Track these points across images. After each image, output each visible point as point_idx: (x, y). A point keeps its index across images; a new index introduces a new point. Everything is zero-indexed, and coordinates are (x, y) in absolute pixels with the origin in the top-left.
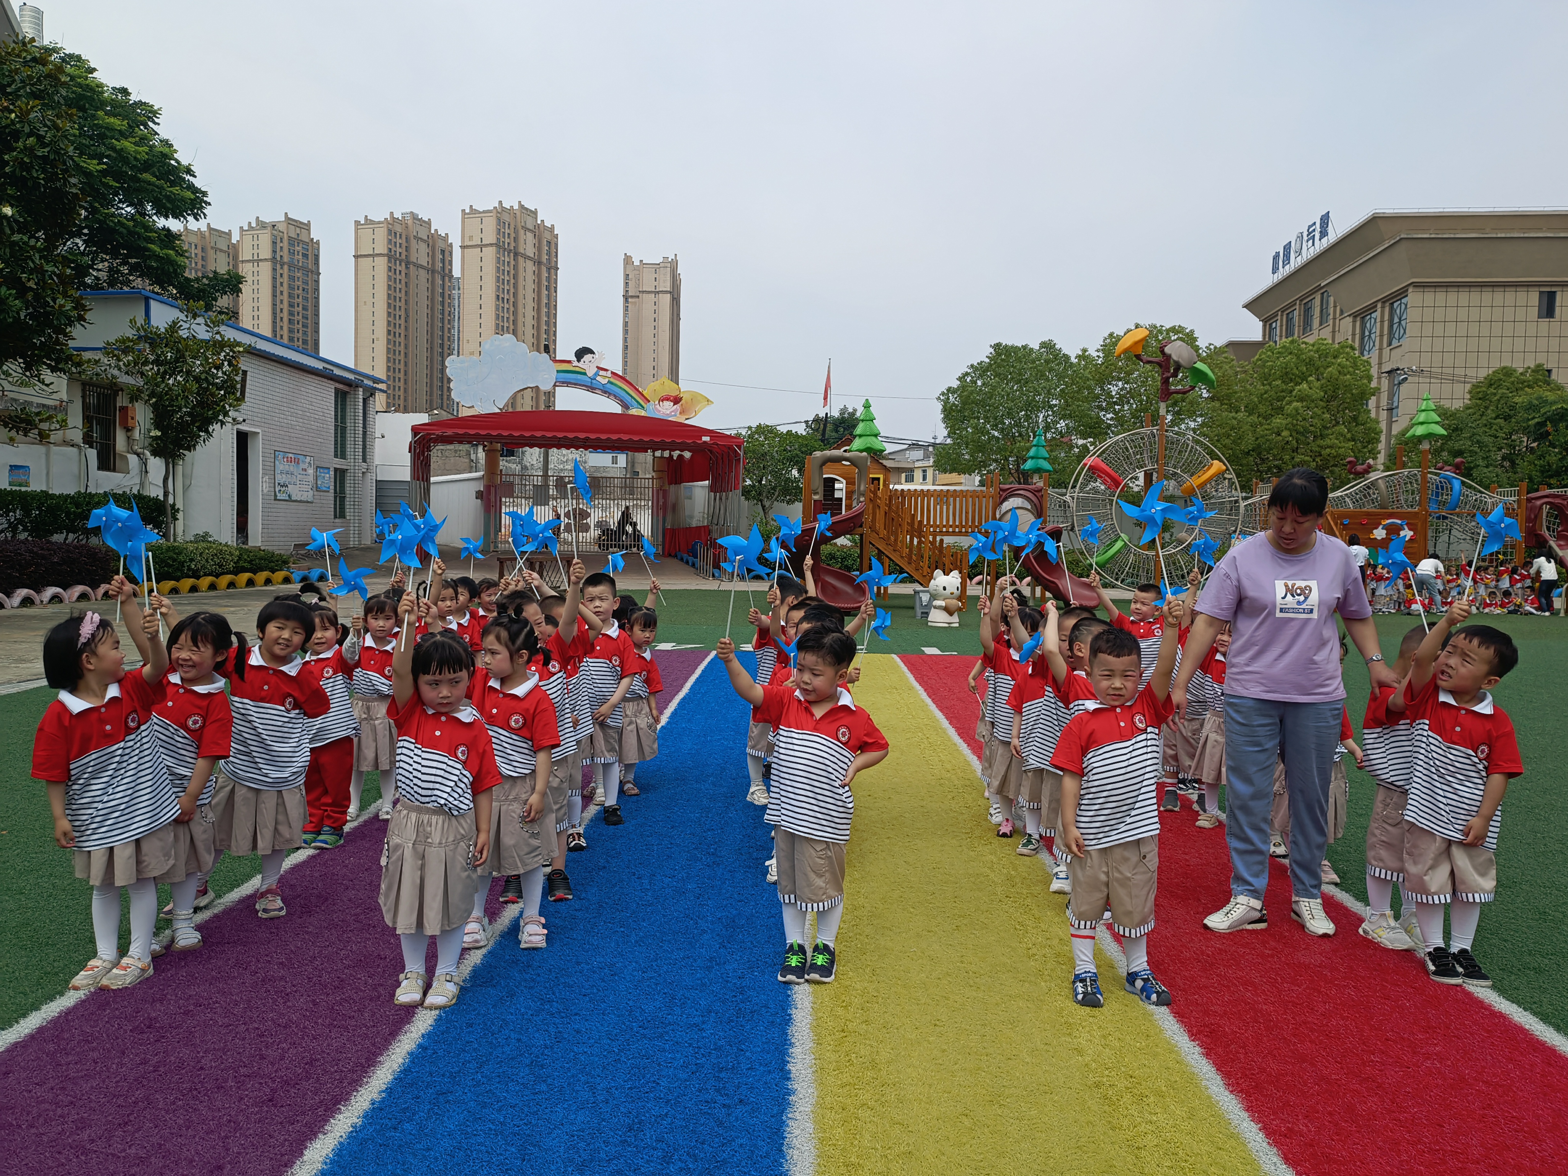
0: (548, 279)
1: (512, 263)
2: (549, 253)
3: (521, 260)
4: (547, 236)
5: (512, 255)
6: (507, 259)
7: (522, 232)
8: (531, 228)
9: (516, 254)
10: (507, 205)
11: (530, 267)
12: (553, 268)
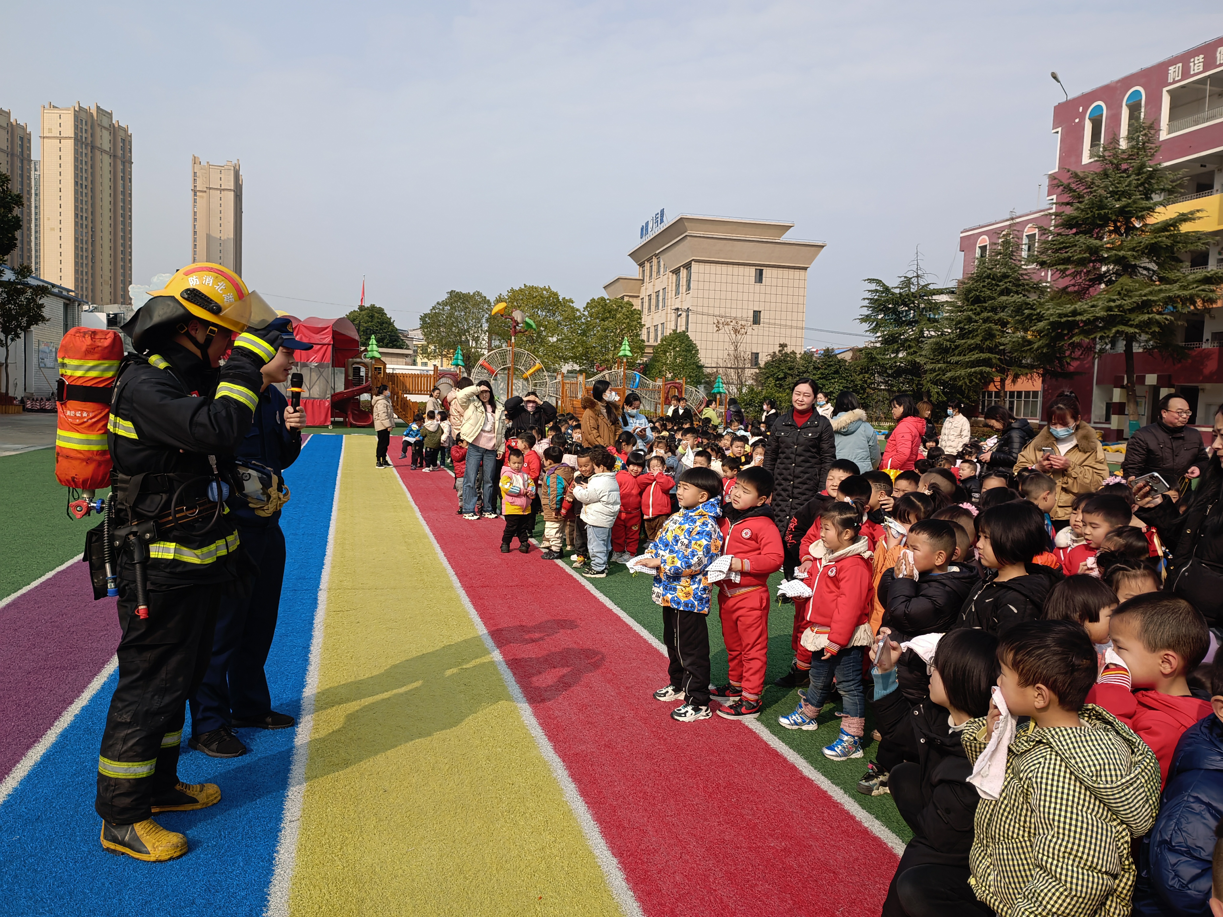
0: (123, 171)
1: (90, 155)
2: (123, 149)
3: (98, 153)
4: (122, 133)
5: (89, 148)
6: (84, 151)
7: (98, 129)
8: (108, 126)
9: (93, 148)
10: (84, 106)
11: (107, 160)
12: (127, 162)
